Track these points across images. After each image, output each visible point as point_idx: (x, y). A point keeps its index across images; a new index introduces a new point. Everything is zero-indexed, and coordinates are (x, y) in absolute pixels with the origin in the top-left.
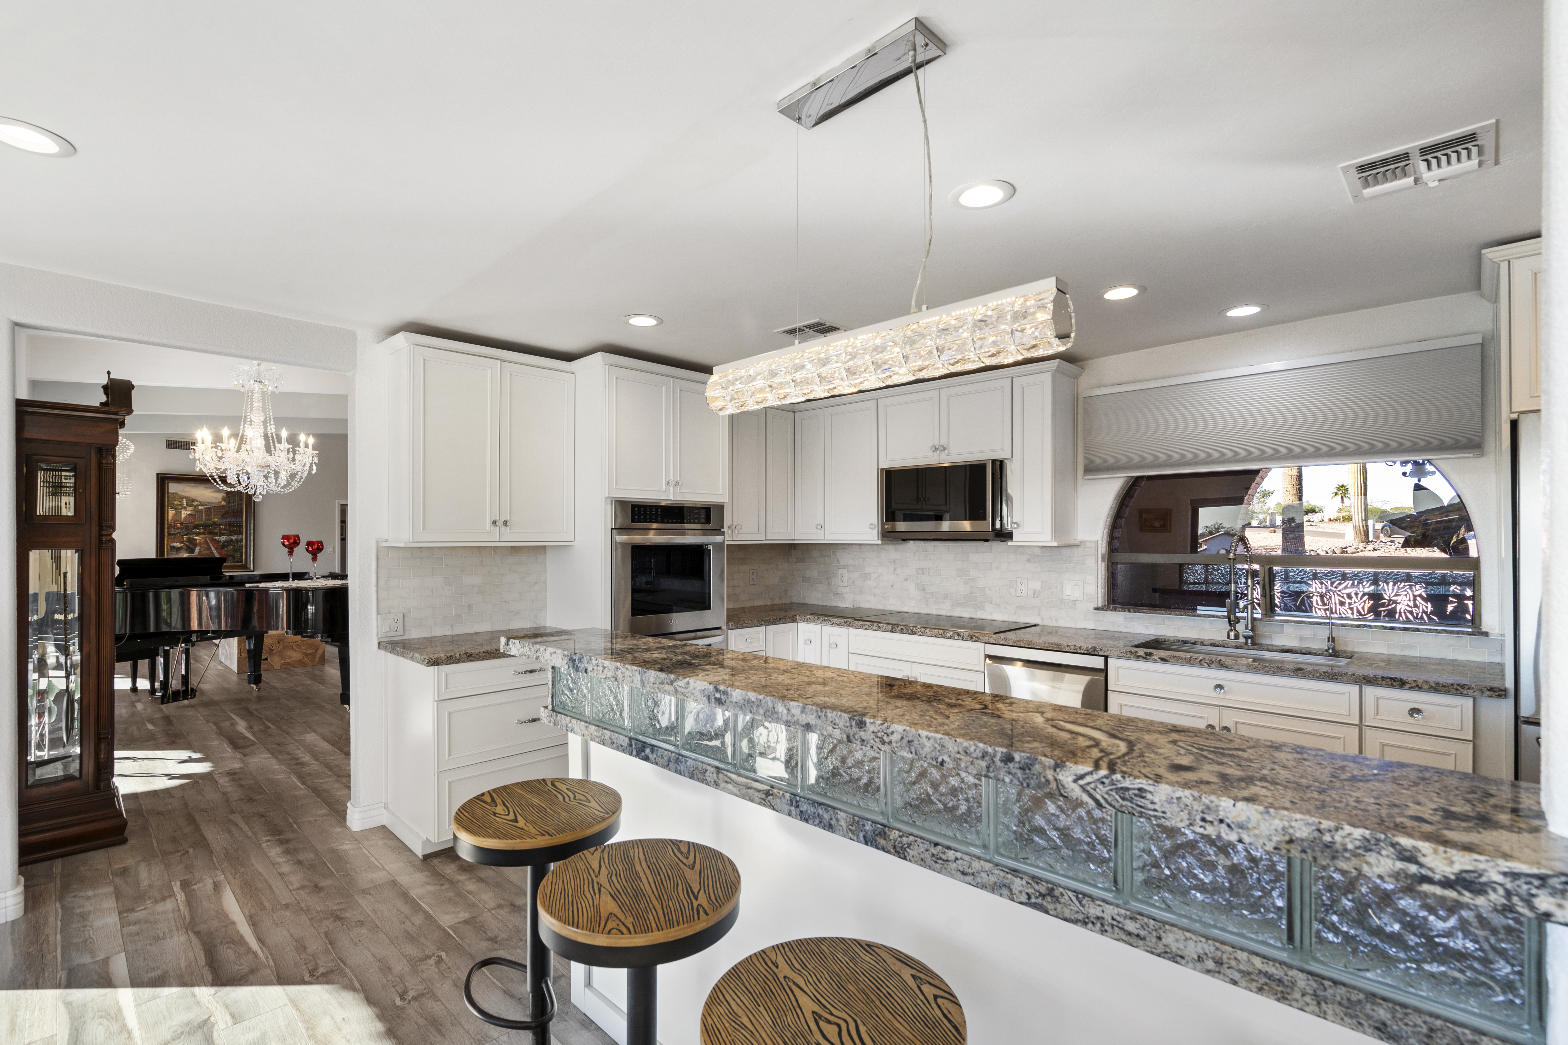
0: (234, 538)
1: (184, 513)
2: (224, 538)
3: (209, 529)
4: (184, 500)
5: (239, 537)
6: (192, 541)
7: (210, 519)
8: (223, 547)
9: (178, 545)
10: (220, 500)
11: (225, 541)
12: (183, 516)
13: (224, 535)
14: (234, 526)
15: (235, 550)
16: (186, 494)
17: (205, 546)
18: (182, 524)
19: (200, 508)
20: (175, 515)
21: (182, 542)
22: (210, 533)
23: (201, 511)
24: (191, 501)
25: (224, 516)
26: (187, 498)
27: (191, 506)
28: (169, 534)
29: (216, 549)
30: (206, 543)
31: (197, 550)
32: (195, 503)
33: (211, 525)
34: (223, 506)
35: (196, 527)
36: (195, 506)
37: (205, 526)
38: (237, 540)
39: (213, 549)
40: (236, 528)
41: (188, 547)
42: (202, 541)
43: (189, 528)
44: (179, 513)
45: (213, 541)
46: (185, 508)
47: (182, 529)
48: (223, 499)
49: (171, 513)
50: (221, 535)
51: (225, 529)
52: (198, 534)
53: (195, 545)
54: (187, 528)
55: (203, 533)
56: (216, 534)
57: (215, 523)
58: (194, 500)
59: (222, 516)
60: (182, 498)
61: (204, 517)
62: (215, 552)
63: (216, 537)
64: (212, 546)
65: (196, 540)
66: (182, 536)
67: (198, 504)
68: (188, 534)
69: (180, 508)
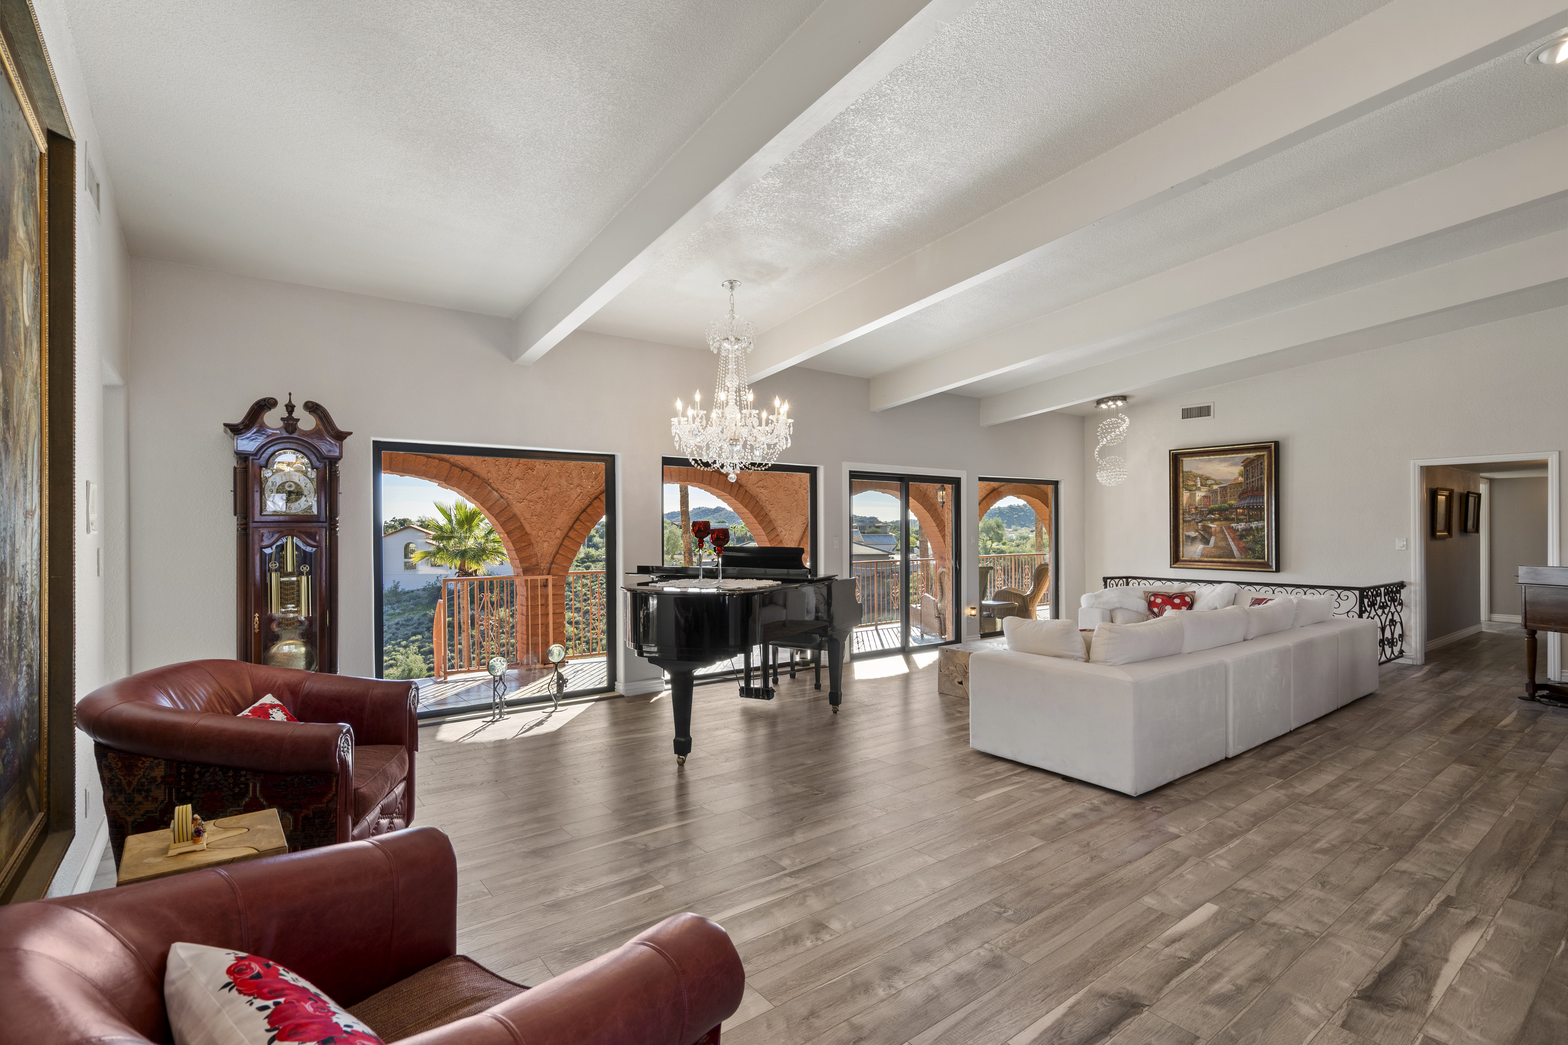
0: (1254, 525)
1: (1199, 495)
2: (1241, 526)
3: (1224, 514)
4: (1199, 479)
5: (1260, 524)
6: (1206, 529)
7: (1225, 502)
8: (1241, 537)
9: (1193, 534)
10: (1237, 475)
11: (1243, 530)
12: (1198, 498)
13: (1241, 521)
14: (1253, 509)
15: (1256, 542)
16: (1200, 472)
17: (1224, 536)
18: (1196, 508)
19: (1215, 487)
20: (1190, 497)
21: (1197, 531)
22: (1227, 519)
23: (1215, 492)
24: (1205, 479)
25: (1242, 496)
26: (1201, 477)
27: (1205, 485)
28: (1184, 521)
29: (1233, 540)
30: (1224, 531)
31: (1213, 540)
32: (1209, 482)
33: (1227, 509)
34: (1241, 483)
35: (1211, 512)
36: (1210, 485)
37: (1221, 510)
38: (1257, 528)
39: (1230, 539)
40: (1256, 512)
41: (1203, 537)
42: (1218, 529)
43: (1203, 512)
44: (1192, 497)
45: (1230, 528)
46: (1199, 489)
47: (1196, 514)
48: (1241, 475)
49: (1185, 496)
50: (1239, 521)
51: (1243, 514)
52: (1213, 521)
53: (1211, 535)
54: (1201, 513)
55: (1219, 520)
56: (1230, 520)
57: (1231, 506)
58: (1208, 479)
59: (1239, 497)
60: (1196, 476)
61: (1219, 498)
62: (1232, 543)
63: (1233, 525)
64: (1228, 536)
65: (1211, 528)
66: (1197, 523)
67: (1213, 482)
68: (1203, 520)
69: (1194, 488)
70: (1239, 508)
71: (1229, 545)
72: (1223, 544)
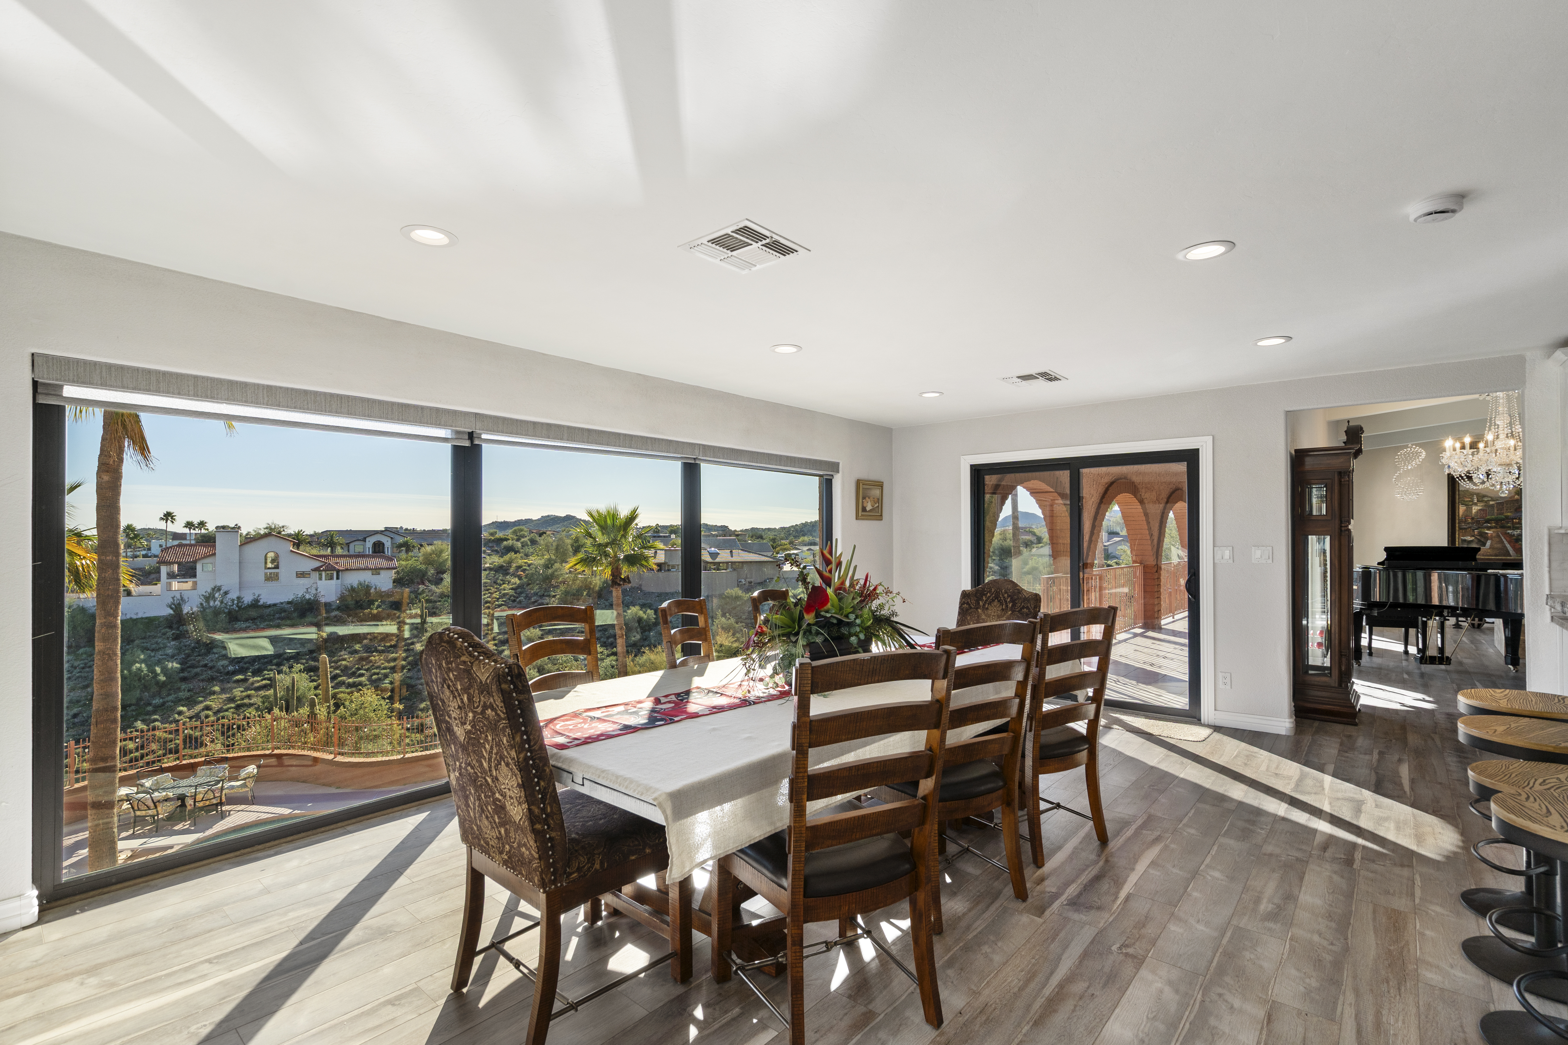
1: (1475, 509)
2: (1517, 532)
3: (1501, 523)
4: (1474, 497)
6: (1483, 534)
7: (1502, 514)
9: (1469, 538)
12: (1474, 511)
16: (1476, 491)
17: (1498, 540)
18: (1473, 519)
19: (1491, 503)
20: (1466, 510)
21: (1473, 536)
22: (1503, 527)
23: (1492, 506)
24: (1481, 497)
26: (1478, 495)
27: (1482, 501)
28: (1460, 529)
29: (1509, 543)
30: (1498, 536)
31: (1489, 543)
32: (1485, 499)
33: (1504, 520)
34: (1517, 500)
35: (1488, 521)
36: (1486, 502)
37: (1497, 521)
39: (1505, 542)
41: (1479, 540)
42: (1494, 535)
43: (1480, 522)
44: (1469, 509)
45: (1507, 535)
46: (1476, 504)
47: (1473, 523)
49: (1462, 509)
52: (1489, 528)
53: (1487, 539)
54: (1478, 522)
55: (1495, 527)
56: (1509, 528)
57: (1507, 517)
58: (1484, 496)
60: (1472, 495)
61: (1495, 511)
62: (1508, 546)
63: (1509, 531)
64: (1504, 540)
65: (1487, 533)
66: (1474, 530)
67: (1489, 499)
68: (1479, 528)
69: (1470, 503)
70: (1516, 519)
71: (1505, 546)
72: (1499, 546)
